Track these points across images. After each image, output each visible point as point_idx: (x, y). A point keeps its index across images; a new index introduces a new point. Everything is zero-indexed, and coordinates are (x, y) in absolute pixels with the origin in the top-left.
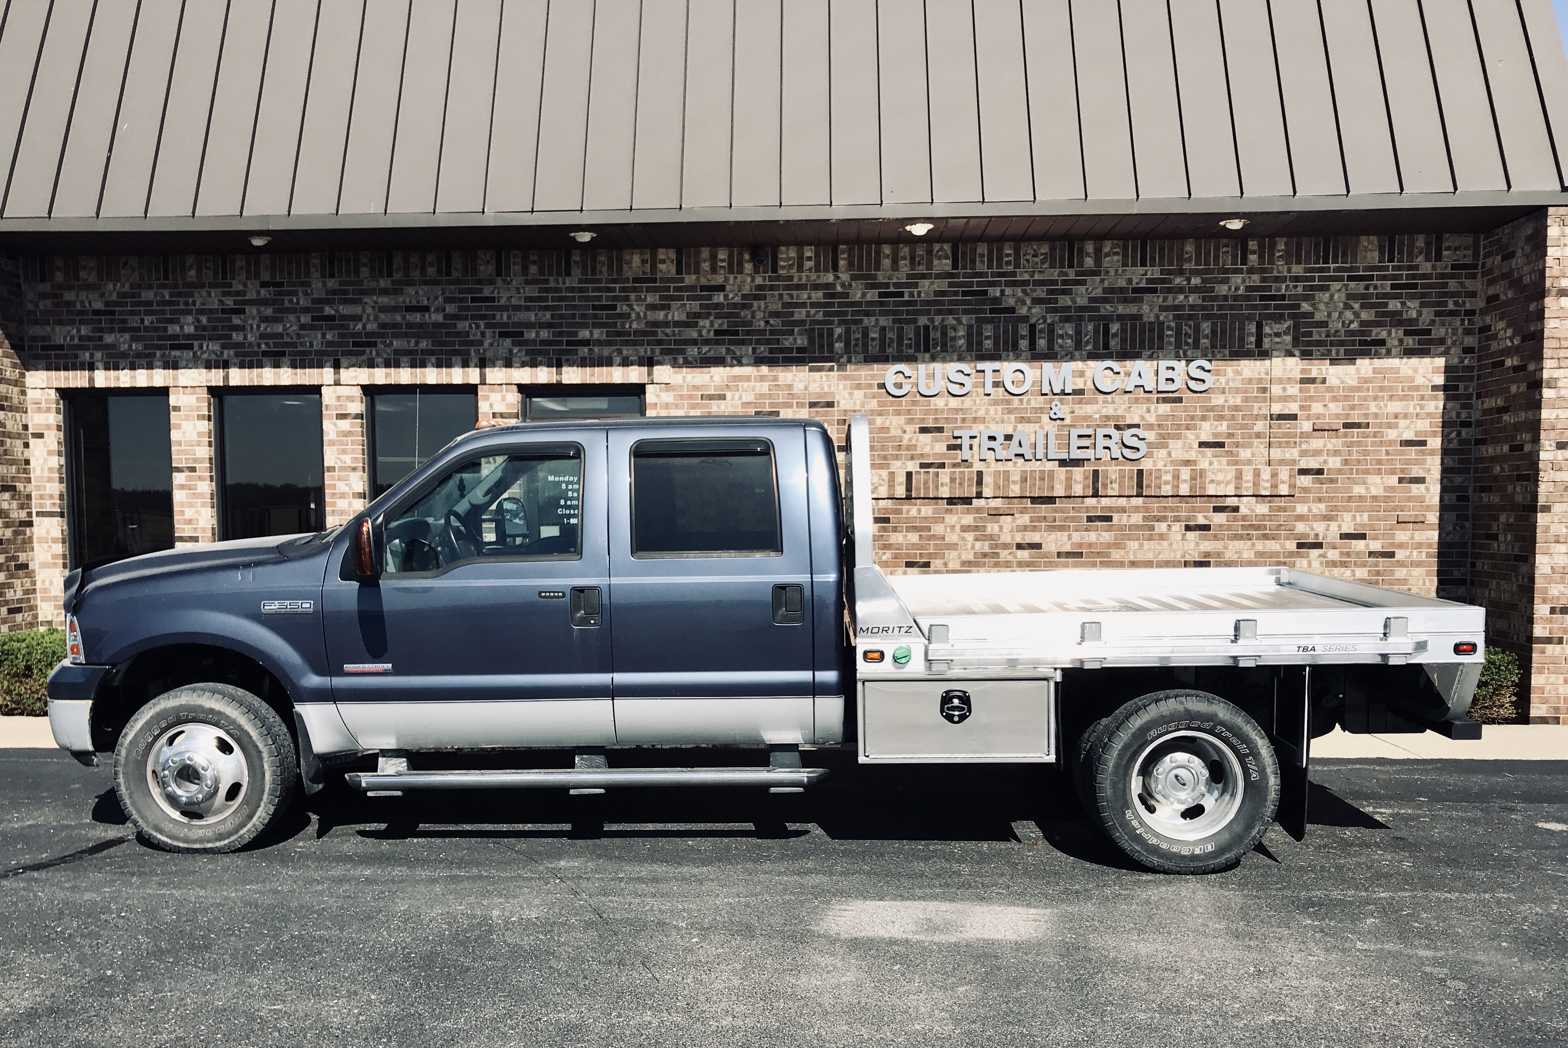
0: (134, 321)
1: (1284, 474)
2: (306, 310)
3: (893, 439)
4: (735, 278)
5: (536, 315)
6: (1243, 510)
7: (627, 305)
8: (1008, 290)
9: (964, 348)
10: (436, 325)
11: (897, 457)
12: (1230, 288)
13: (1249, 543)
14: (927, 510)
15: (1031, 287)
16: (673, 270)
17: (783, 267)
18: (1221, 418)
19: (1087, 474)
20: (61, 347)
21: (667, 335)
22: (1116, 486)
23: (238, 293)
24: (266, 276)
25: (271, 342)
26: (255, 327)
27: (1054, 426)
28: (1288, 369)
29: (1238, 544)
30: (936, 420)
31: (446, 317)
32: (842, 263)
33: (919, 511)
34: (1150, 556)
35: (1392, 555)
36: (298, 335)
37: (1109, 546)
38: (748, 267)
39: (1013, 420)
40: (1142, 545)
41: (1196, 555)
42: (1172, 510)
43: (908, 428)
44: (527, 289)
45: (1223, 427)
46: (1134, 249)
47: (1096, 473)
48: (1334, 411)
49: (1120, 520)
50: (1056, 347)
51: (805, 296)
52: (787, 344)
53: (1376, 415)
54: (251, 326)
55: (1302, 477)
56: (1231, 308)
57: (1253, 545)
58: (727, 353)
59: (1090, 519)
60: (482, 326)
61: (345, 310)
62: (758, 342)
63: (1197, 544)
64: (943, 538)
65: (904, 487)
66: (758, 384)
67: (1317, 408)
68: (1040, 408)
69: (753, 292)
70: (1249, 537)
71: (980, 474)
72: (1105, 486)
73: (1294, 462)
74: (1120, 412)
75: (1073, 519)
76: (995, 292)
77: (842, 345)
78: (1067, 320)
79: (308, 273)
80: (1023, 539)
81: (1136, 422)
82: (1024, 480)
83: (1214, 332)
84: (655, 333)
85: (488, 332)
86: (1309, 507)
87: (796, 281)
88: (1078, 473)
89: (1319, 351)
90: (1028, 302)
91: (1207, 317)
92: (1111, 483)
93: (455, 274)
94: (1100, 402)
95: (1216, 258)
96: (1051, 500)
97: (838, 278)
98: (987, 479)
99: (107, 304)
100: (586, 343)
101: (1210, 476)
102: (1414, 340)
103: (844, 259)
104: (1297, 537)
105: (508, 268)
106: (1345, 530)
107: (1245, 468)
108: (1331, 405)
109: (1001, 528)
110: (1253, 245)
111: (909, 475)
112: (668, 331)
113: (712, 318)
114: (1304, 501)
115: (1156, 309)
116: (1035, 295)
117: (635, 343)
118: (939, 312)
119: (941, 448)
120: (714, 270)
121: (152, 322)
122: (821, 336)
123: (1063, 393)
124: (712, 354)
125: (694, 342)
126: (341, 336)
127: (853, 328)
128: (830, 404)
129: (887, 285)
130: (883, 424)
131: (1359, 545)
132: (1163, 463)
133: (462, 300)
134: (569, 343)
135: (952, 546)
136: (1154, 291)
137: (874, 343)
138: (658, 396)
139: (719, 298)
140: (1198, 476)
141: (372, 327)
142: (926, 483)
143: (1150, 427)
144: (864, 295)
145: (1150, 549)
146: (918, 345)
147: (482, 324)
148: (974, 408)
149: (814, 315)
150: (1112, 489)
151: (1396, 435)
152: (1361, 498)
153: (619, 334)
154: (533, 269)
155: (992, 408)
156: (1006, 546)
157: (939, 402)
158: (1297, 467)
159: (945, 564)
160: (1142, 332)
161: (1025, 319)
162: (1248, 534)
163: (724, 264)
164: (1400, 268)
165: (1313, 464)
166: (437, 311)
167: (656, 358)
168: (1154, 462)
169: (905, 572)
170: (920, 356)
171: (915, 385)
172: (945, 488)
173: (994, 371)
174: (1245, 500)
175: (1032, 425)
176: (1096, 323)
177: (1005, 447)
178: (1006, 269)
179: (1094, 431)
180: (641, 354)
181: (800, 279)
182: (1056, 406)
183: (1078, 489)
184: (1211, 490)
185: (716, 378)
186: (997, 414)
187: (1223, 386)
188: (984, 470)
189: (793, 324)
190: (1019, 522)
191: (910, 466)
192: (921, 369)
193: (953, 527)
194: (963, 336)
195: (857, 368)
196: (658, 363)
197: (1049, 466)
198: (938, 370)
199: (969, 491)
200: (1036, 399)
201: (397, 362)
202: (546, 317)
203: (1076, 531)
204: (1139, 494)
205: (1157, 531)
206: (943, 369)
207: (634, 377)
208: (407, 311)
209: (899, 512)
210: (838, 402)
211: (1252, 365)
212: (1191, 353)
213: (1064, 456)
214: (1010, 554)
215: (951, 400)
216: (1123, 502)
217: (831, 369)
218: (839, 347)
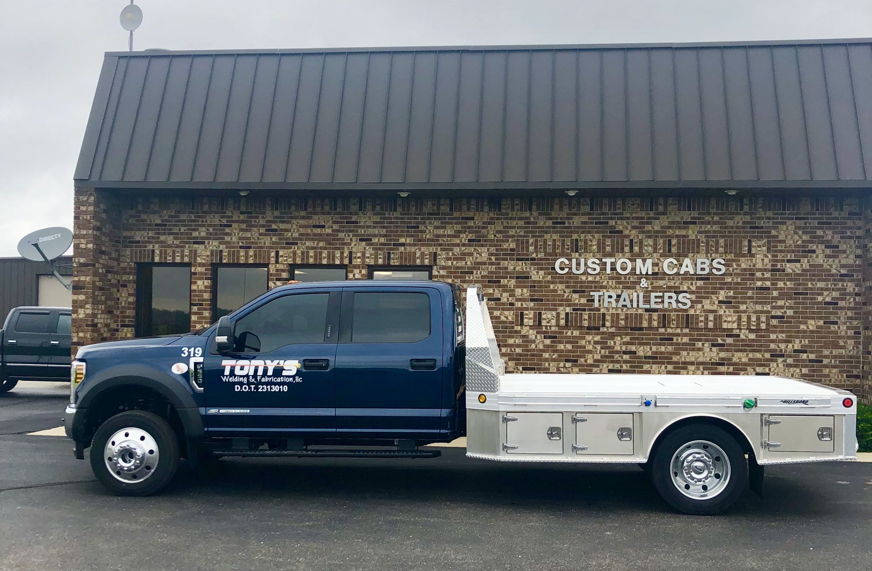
0: (176, 230)
1: (763, 319)
2: (263, 226)
3: (559, 295)
4: (480, 213)
5: (378, 230)
6: (742, 337)
7: (425, 226)
8: (619, 222)
9: (596, 251)
10: (328, 235)
11: (561, 305)
12: (734, 223)
13: (745, 353)
14: (576, 333)
15: (631, 220)
16: (448, 209)
17: (504, 209)
18: (730, 289)
19: (659, 316)
20: (138, 242)
21: (444, 241)
22: (674, 322)
23: (229, 217)
24: (243, 209)
25: (244, 241)
26: (237, 234)
27: (642, 291)
28: (765, 264)
29: (740, 354)
30: (581, 287)
31: (333, 231)
32: (534, 207)
33: (572, 333)
34: (693, 359)
35: (821, 361)
36: (258, 238)
37: (671, 353)
38: (486, 209)
39: (621, 287)
40: (688, 353)
41: (717, 359)
42: (705, 335)
43: (567, 290)
44: (374, 218)
45: (731, 293)
46: (684, 202)
47: (664, 315)
48: (789, 286)
49: (677, 340)
50: (644, 251)
51: (515, 223)
52: (505, 247)
53: (811, 289)
54: (235, 233)
55: (773, 320)
56: (735, 232)
57: (747, 355)
58: (474, 251)
59: (661, 339)
60: (351, 236)
61: (282, 226)
62: (490, 246)
63: (718, 354)
64: (585, 347)
65: (564, 320)
66: (490, 267)
67: (781, 284)
68: (635, 282)
69: (489, 221)
70: (745, 351)
71: (604, 315)
72: (669, 323)
73: (768, 312)
74: (677, 284)
75: (652, 339)
76: (612, 223)
77: (533, 248)
78: (650, 237)
79: (264, 207)
80: (626, 348)
81: (685, 289)
82: (626, 318)
83: (726, 245)
84: (438, 240)
85: (354, 238)
86: (777, 336)
87: (510, 216)
88: (655, 316)
89: (781, 255)
90: (629, 228)
91: (722, 237)
92: (672, 321)
93: (339, 210)
94: (667, 279)
95: (727, 207)
96: (641, 329)
97: (532, 214)
98: (608, 317)
99: (163, 221)
100: (403, 245)
101: (724, 318)
102: (830, 251)
103: (535, 205)
104: (770, 351)
105: (365, 207)
106: (796, 347)
107: (743, 315)
108: (788, 283)
109: (615, 343)
110: (746, 201)
111: (567, 314)
112: (444, 239)
113: (467, 233)
114: (774, 332)
115: (696, 232)
116: (633, 224)
117: (428, 245)
118: (583, 232)
119: (583, 301)
120: (468, 210)
121: (185, 230)
122: (522, 243)
123: (647, 274)
124: (467, 251)
125: (458, 245)
126: (280, 239)
127: (539, 239)
128: (527, 278)
129: (557, 218)
130: (554, 288)
131: (804, 356)
132: (699, 311)
133: (341, 222)
134: (394, 245)
135: (590, 352)
136: (695, 223)
137: (550, 247)
138: (438, 272)
139: (471, 223)
140: (718, 319)
141: (295, 235)
142: (576, 318)
143: (692, 293)
144: (545, 223)
145: (693, 355)
146: (572, 248)
147: (351, 234)
148: (601, 281)
149: (519, 233)
150: (673, 324)
151: (822, 299)
152: (804, 331)
153: (420, 240)
154: (378, 208)
155: (610, 281)
156: (617, 352)
157: (584, 278)
158: (770, 315)
159: (586, 361)
160: (689, 243)
161: (628, 236)
162: (745, 349)
163: (474, 207)
164: (822, 214)
165: (779, 313)
166: (329, 228)
167: (438, 253)
168: (695, 310)
169: (565, 364)
170: (573, 254)
171: (570, 268)
172: (586, 321)
173: (611, 262)
174: (743, 331)
175: (631, 290)
176: (665, 239)
177: (617, 301)
178: (618, 211)
179: (663, 294)
180: (431, 251)
181: (512, 215)
182: (643, 281)
183: (655, 324)
184: (725, 326)
185: (469, 263)
186: (612, 284)
187: (731, 272)
188: (606, 313)
189: (510, 236)
190: (624, 340)
191: (568, 310)
192: (574, 261)
193: (590, 342)
194: (596, 244)
195: (541, 259)
196: (439, 255)
197: (640, 311)
198: (582, 261)
199: (599, 324)
200: (633, 277)
201: (308, 253)
202: (384, 231)
203: (654, 345)
204: (687, 327)
205: (696, 346)
206: (585, 261)
207: (427, 262)
208: (313, 227)
209: (563, 333)
210: (531, 277)
211: (746, 261)
212: (713, 255)
213: (648, 306)
214: (619, 356)
215: (589, 276)
216: (678, 331)
217: (527, 260)
218: (531, 248)
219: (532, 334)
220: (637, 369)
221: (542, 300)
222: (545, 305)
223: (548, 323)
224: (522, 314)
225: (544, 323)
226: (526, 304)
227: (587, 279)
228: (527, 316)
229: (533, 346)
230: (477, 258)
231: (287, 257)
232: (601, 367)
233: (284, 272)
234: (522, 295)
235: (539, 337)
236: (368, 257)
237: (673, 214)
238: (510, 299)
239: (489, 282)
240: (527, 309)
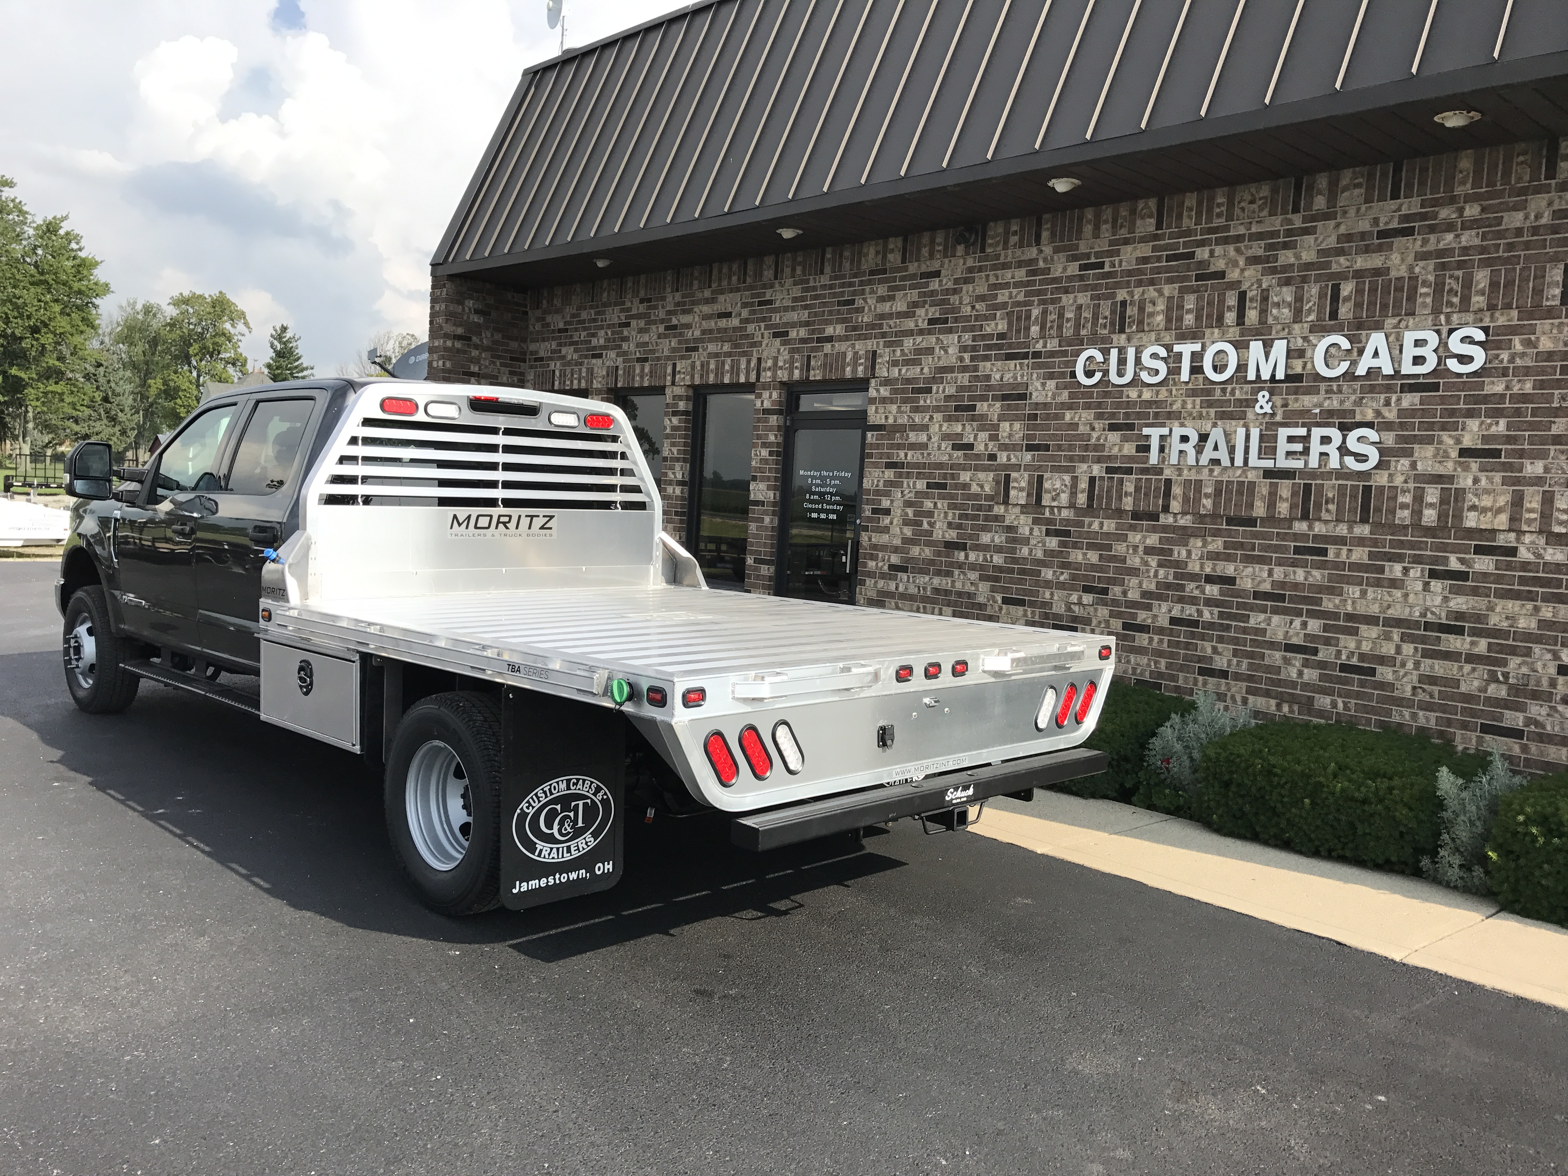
0: (576, 337)
2: (662, 321)
3: (1081, 437)
4: (950, 261)
5: (798, 314)
6: (1524, 554)
7: (863, 299)
8: (1219, 250)
9: (1162, 325)
10: (734, 329)
11: (1083, 459)
12: (1526, 217)
13: (1530, 606)
14: (1109, 526)
15: (1246, 243)
16: (899, 259)
17: (991, 245)
18: (1497, 414)
19: (1295, 489)
20: (542, 359)
21: (890, 327)
22: (1332, 507)
23: (628, 310)
24: (642, 294)
25: (641, 350)
26: (635, 338)
27: (1259, 424)
29: (1512, 606)
30: (1127, 415)
31: (741, 321)
32: (1045, 235)
33: (1101, 526)
34: (1374, 609)
36: (656, 343)
37: (1320, 589)
38: (960, 250)
39: (1213, 415)
40: (1364, 593)
41: (1443, 615)
42: (1412, 545)
43: (1098, 425)
44: (794, 290)
45: (1501, 427)
46: (1384, 175)
47: (1308, 487)
49: (1338, 555)
50: (1270, 320)
51: (1010, 276)
52: (989, 330)
54: (633, 336)
56: (1527, 246)
57: (1537, 609)
58: (937, 344)
59: (1298, 550)
60: (763, 329)
61: (685, 319)
62: (965, 330)
63: (1446, 599)
64: (1124, 560)
65: (1085, 495)
66: (960, 375)
68: (1246, 400)
69: (964, 276)
70: (1530, 597)
71: (1168, 482)
72: (1318, 507)
74: (1348, 405)
75: (1277, 549)
76: (1202, 254)
77: (1038, 329)
78: (1287, 282)
79: (664, 288)
80: (1214, 569)
81: (1370, 416)
82: (1218, 492)
83: (1494, 285)
84: (881, 326)
85: (766, 333)
87: (1002, 260)
88: (1285, 488)
90: (1242, 263)
91: (1485, 263)
92: (1327, 503)
93: (749, 280)
94: (1322, 392)
95: (1507, 174)
96: (1251, 522)
97: (1041, 251)
98: (1177, 490)
99: (565, 324)
100: (830, 339)
101: (1471, 499)
103: (1048, 229)
105: (783, 271)
107: (1529, 490)
109: (1189, 553)
111: (1092, 480)
112: (891, 322)
113: (927, 306)
115: (1410, 259)
116: (1250, 253)
117: (864, 338)
118: (1140, 284)
119: (1129, 449)
120: (931, 256)
121: (585, 337)
123: (1274, 378)
124: (924, 345)
125: (910, 333)
126: (680, 342)
127: (1051, 308)
128: (1023, 397)
129: (1088, 256)
130: (1072, 419)
132: (1402, 479)
133: (752, 304)
134: (819, 340)
135: (1134, 572)
136: (1408, 232)
137: (1069, 325)
138: (878, 391)
139: (934, 285)
140: (1453, 499)
141: (697, 333)
142: (1109, 491)
143: (1387, 426)
144: (1065, 269)
145: (1375, 599)
146: (1113, 324)
147: (763, 326)
148: (1169, 400)
149: (1016, 296)
150: (1327, 511)
153: (855, 329)
154: (799, 270)
155: (1189, 401)
156: (1193, 577)
157: (1133, 394)
159: (1125, 593)
160: (1387, 290)
161: (1235, 285)
162: (1530, 592)
163: (940, 248)
166: (736, 316)
167: (878, 352)
168: (1390, 475)
169: (1080, 598)
170: (1115, 337)
171: (1106, 373)
172: (1129, 498)
173: (1193, 353)
174: (1527, 539)
175: (1234, 422)
176: (1323, 284)
177: (1199, 450)
178: (1218, 222)
179: (1309, 431)
180: (869, 348)
181: (1006, 257)
182: (1263, 397)
183: (1283, 508)
184: (1471, 520)
185: (926, 370)
186: (1194, 407)
187: (1505, 364)
188: (1174, 477)
189: (996, 307)
190: (1210, 548)
191: (1097, 470)
192: (1114, 353)
193: (1136, 547)
194: (1163, 311)
195: (1052, 354)
196: (881, 356)
197: (1251, 476)
198: (1131, 353)
199: (1156, 505)
200: (1242, 388)
201: (708, 363)
202: (805, 315)
203: (1280, 565)
204: (1364, 520)
205: (1387, 574)
206: (1136, 353)
207: (860, 372)
208: (719, 318)
209: (1081, 524)
210: (1031, 394)
211: (1555, 331)
212: (1455, 318)
213: (1268, 464)
214: (1197, 587)
215: (1145, 389)
216: (1342, 530)
217: (1025, 356)
218: (1035, 330)
219: (1024, 524)
220: (1234, 623)
221: (1047, 448)
222: (1053, 458)
223: (1054, 499)
224: (1008, 477)
225: (1046, 500)
226: (1015, 456)
227: (1140, 396)
228: (1016, 485)
229: (1025, 551)
230: (939, 358)
231: (684, 373)
232: (1155, 611)
233: (681, 400)
234: (1010, 436)
235: (1036, 528)
236: (781, 368)
237: (1352, 212)
238: (991, 444)
239: (957, 408)
240: (1017, 467)
